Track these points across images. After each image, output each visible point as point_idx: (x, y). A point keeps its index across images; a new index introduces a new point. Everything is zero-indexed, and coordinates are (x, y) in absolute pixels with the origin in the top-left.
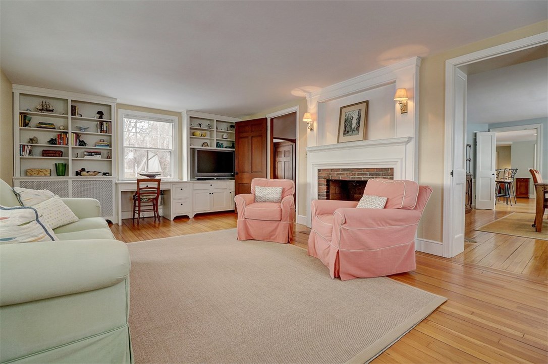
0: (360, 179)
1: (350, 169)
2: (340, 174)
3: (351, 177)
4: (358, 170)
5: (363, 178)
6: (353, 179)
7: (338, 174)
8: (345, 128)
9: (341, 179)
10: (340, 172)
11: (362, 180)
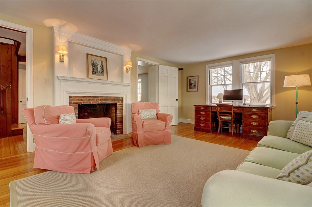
0: (105, 103)
1: (99, 97)
2: (91, 100)
3: (100, 101)
4: (104, 98)
5: (107, 102)
6: (101, 103)
7: (89, 100)
8: (93, 69)
9: (91, 103)
10: (91, 99)
11: (107, 103)
